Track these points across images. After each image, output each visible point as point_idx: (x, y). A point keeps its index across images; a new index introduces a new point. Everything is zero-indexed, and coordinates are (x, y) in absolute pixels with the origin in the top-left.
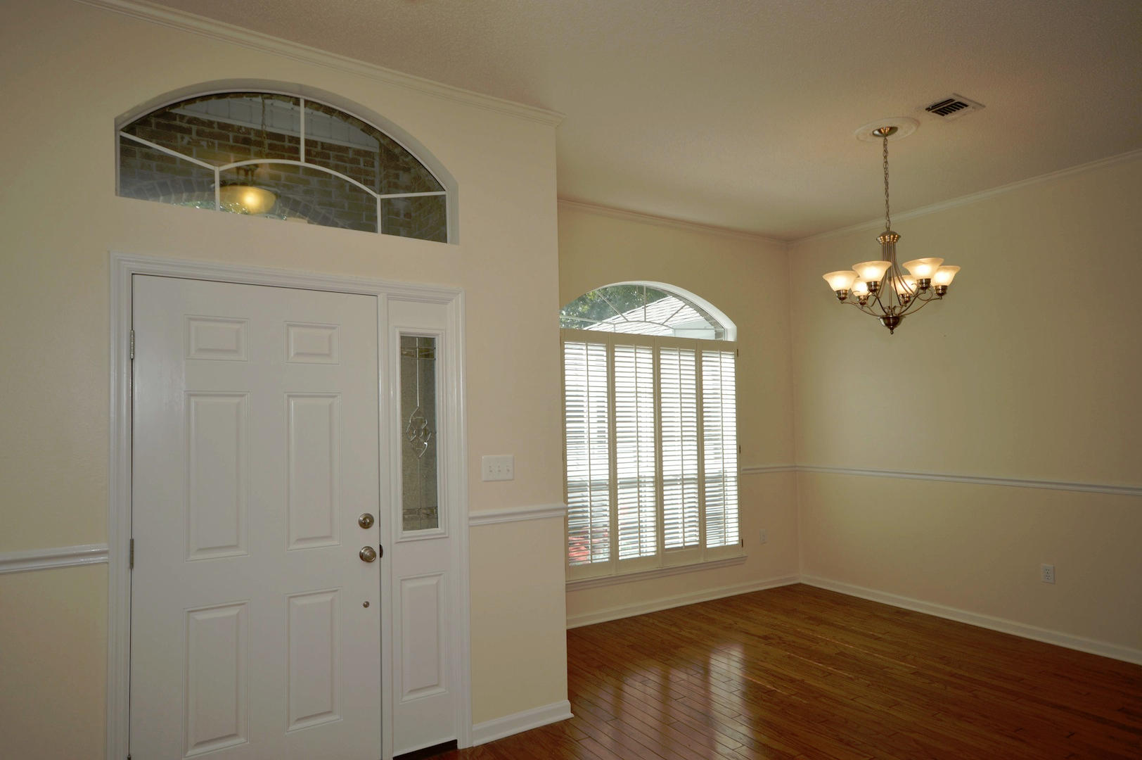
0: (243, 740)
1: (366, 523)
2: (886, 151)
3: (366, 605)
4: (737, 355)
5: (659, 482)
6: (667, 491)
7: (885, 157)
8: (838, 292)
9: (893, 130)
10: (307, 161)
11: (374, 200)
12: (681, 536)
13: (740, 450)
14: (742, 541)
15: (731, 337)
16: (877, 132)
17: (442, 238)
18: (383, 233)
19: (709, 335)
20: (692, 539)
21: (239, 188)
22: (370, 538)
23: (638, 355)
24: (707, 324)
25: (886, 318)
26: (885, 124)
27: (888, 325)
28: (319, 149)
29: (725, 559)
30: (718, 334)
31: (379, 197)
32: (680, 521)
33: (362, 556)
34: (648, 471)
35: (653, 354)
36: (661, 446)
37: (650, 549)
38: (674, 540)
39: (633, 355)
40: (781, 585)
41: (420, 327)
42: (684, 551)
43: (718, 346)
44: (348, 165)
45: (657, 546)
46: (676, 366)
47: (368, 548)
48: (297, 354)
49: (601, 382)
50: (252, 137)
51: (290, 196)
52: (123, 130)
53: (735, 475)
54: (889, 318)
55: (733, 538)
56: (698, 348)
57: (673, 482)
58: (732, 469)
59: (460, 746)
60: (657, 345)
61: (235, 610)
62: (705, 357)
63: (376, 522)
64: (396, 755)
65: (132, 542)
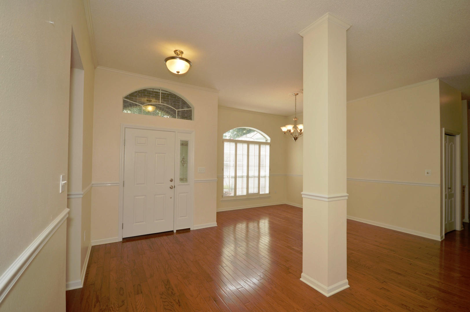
0: (145, 223)
1: (171, 181)
2: (296, 99)
3: (171, 198)
4: (270, 146)
5: (248, 177)
6: (250, 179)
7: (296, 100)
8: (284, 132)
9: (297, 94)
10: (161, 103)
11: (176, 111)
12: (253, 190)
13: (270, 170)
14: (270, 193)
15: (269, 141)
16: (294, 94)
17: (191, 119)
18: (177, 118)
19: (264, 141)
20: (256, 191)
21: (148, 106)
22: (172, 184)
23: (243, 145)
24: (264, 138)
25: (294, 138)
26: (296, 93)
27: (295, 139)
28: (166, 95)
29: (265, 196)
30: (266, 140)
31: (177, 110)
32: (253, 187)
33: (170, 188)
34: (245, 174)
35: (247, 145)
36: (248, 168)
37: (245, 193)
38: (251, 191)
39: (242, 145)
40: (280, 204)
41: (185, 139)
42: (254, 194)
43: (266, 143)
44: (173, 99)
45: (247, 193)
46: (254, 148)
47: (172, 186)
48: (158, 144)
49: (233, 152)
50: (151, 93)
51: (160, 106)
52: (124, 98)
53: (269, 176)
54: (295, 138)
55: (267, 191)
56: (260, 144)
57: (252, 177)
58: (267, 173)
59: (191, 229)
60: (248, 143)
61: (144, 197)
62: (262, 146)
63: (174, 180)
64: (177, 230)
65: (124, 181)
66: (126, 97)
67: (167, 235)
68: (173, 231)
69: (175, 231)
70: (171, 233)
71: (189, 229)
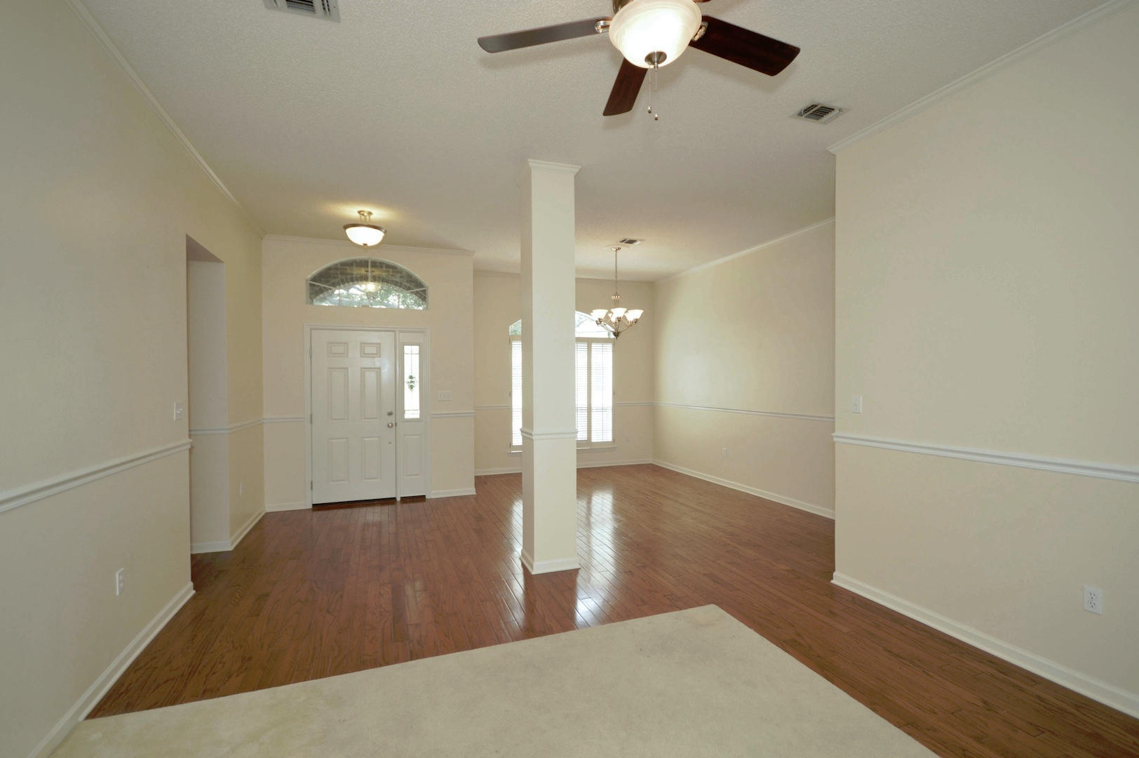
0: (345, 482)
1: (390, 414)
3: (390, 443)
4: (614, 346)
13: (614, 394)
14: (613, 440)
19: (599, 335)
20: (582, 437)
22: (391, 419)
29: (602, 448)
33: (389, 426)
43: (602, 341)
47: (391, 423)
52: (310, 280)
53: (611, 406)
56: (589, 341)
58: (609, 403)
59: (427, 497)
61: (345, 440)
62: (594, 346)
63: (394, 415)
64: (402, 496)
65: (311, 415)
66: (314, 279)
67: (383, 504)
68: (395, 498)
69: (398, 499)
70: (390, 501)
71: (424, 496)
